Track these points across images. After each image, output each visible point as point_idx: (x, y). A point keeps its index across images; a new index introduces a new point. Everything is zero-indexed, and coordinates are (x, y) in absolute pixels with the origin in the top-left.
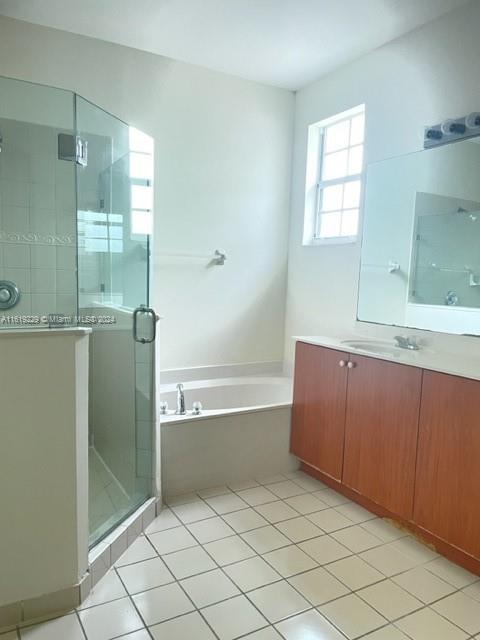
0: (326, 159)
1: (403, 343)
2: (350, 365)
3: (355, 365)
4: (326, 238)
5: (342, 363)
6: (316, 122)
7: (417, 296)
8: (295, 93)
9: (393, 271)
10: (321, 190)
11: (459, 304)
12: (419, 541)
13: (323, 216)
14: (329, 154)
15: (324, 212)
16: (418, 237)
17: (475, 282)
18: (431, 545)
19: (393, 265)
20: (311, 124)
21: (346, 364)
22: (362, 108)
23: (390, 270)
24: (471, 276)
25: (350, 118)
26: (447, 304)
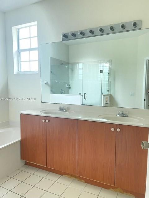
0: (21, 41)
1: (62, 109)
2: (47, 121)
3: (49, 121)
4: (24, 72)
5: (43, 121)
6: (15, 26)
7: (53, 92)
8: (5, 13)
9: (45, 84)
10: (20, 53)
11: (64, 93)
12: (78, 180)
13: (21, 63)
14: (21, 39)
15: (22, 62)
16: (52, 72)
17: (68, 86)
18: (83, 181)
19: (45, 82)
20: (13, 26)
21: (45, 121)
22: (35, 23)
23: (44, 83)
24: (67, 84)
25: (30, 26)
26: (61, 94)
